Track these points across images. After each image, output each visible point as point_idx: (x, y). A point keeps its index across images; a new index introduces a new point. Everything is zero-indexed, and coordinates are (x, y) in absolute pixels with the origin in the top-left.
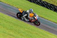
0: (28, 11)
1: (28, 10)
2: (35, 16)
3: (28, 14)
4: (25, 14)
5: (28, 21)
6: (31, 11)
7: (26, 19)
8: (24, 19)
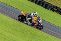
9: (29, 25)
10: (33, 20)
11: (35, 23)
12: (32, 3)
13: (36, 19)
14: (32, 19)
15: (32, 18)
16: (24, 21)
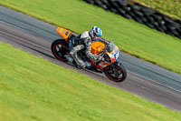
0: (86, 35)
1: (87, 32)
2: (109, 51)
3: (85, 45)
5: (86, 67)
6: (95, 34)
7: (81, 61)
8: (74, 62)
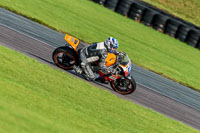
4: (89, 56)
9: (91, 80)
10: (103, 65)
11: (110, 74)
12: (167, 36)
13: (113, 62)
14: (99, 61)
15: (100, 56)
16: (75, 67)
